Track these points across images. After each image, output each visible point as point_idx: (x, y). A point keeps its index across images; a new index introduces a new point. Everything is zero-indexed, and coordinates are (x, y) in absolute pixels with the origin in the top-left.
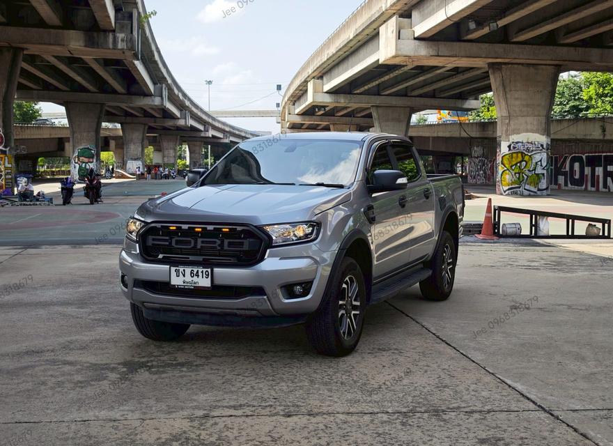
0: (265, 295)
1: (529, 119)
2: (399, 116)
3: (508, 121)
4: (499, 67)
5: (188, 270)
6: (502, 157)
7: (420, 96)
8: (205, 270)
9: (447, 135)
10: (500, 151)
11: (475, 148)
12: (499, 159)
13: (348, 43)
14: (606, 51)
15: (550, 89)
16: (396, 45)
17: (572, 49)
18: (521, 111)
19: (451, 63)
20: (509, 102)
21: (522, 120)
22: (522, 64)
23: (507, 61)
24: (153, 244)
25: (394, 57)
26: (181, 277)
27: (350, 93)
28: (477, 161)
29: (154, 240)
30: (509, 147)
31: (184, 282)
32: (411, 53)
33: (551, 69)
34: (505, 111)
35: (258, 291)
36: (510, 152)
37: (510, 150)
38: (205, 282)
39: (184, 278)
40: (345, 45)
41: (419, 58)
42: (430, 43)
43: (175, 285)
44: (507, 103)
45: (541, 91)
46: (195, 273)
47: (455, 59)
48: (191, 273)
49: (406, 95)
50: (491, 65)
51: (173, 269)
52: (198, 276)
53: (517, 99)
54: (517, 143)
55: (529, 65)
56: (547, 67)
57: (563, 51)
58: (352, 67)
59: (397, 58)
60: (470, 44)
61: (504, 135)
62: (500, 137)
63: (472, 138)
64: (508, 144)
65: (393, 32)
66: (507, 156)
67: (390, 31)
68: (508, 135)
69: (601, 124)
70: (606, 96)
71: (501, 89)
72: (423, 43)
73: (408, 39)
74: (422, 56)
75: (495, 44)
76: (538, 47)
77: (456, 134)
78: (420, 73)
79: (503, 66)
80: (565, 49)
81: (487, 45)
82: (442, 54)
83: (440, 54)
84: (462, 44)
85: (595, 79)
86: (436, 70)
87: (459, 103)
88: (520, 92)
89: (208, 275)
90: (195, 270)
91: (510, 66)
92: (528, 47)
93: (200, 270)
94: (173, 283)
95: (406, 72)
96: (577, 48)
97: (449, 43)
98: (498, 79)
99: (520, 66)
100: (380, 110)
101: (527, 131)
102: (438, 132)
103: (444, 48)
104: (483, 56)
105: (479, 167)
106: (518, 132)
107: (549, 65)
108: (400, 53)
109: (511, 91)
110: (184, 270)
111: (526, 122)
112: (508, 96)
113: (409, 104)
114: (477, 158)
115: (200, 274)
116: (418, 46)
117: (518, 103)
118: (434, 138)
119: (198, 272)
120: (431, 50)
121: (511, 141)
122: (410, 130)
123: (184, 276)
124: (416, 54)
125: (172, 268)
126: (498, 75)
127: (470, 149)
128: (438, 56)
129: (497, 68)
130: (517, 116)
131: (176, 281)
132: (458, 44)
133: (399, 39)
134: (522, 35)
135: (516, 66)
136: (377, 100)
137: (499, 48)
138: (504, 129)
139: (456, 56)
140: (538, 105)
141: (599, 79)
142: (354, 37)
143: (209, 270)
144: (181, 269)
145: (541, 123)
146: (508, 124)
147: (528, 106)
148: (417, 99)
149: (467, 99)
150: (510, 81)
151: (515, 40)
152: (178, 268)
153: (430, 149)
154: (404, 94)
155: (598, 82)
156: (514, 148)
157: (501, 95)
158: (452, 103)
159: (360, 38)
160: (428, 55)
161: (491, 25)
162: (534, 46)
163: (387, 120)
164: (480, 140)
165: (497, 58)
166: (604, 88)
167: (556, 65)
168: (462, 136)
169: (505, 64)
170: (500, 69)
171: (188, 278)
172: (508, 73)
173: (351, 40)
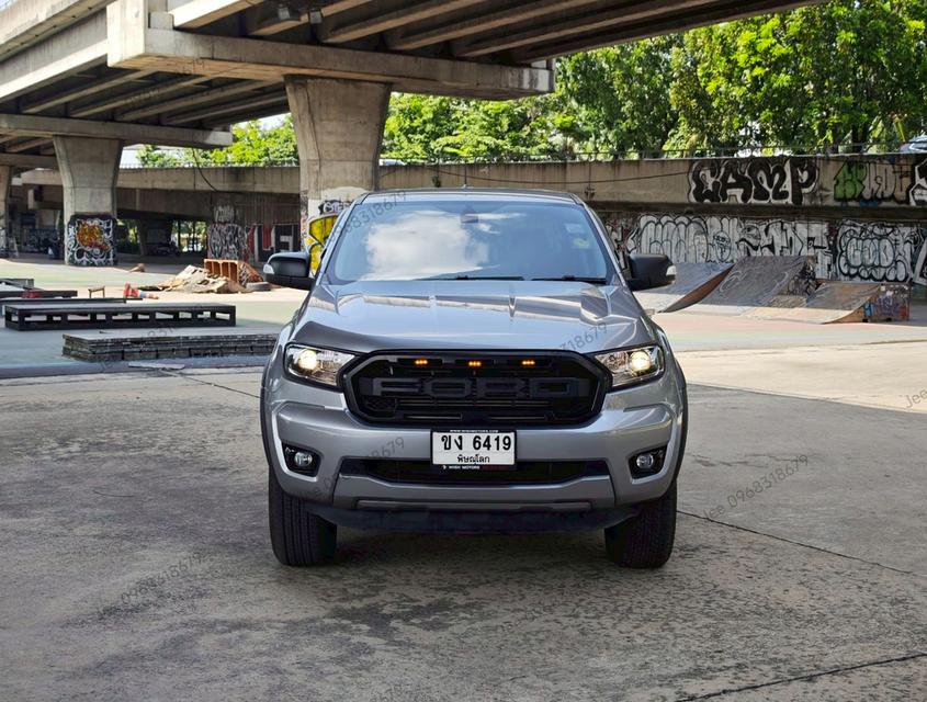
0: (607, 473)
1: (349, 166)
2: (102, 153)
3: (317, 167)
4: (303, 82)
5: (468, 437)
6: (311, 224)
7: (137, 122)
8: (502, 436)
9: (171, 186)
10: (307, 214)
11: (220, 209)
12: (305, 228)
13: (34, 28)
14: (458, 64)
15: (378, 120)
16: (145, 36)
17: (411, 58)
18: (336, 152)
19: (211, 71)
20: (319, 137)
21: (338, 166)
22: (337, 79)
23: (316, 72)
24: (383, 393)
25: (140, 57)
26: (453, 450)
27: (18, 112)
28: (224, 228)
29: (384, 384)
30: (321, 208)
31: (460, 459)
32: (169, 52)
33: (379, 89)
34: (313, 152)
35: (599, 467)
36: (323, 216)
37: (322, 212)
38: (503, 457)
39: (461, 452)
40: (27, 32)
41: (178, 60)
42: (200, 37)
43: (441, 466)
44: (316, 139)
45: (365, 123)
46: (482, 442)
47: (236, 65)
48: (475, 442)
49: (113, 120)
50: (291, 78)
51: (438, 436)
52: (489, 447)
53: (330, 133)
54: (332, 202)
55: (347, 81)
56: (374, 85)
57: (398, 62)
58: (35, 70)
59: (145, 60)
60: (261, 42)
61: (312, 190)
62: (306, 192)
63: (218, 191)
64: (319, 203)
65: (137, 15)
66: (318, 224)
67: (130, 13)
68: (318, 190)
69: (433, 174)
70: (414, 133)
71: (306, 116)
72: (189, 36)
73: (164, 28)
74: (188, 58)
75: (301, 46)
76: (363, 53)
77: (188, 186)
78: (152, 85)
79: (309, 81)
80: (402, 59)
81: (287, 46)
82: (219, 57)
83: (215, 56)
84: (250, 41)
85: (399, 105)
86: (183, 81)
87: (199, 136)
88: (334, 123)
89: (509, 444)
90: (483, 436)
91: (319, 81)
92: (348, 52)
93: (493, 436)
94: (436, 461)
95: (130, 82)
96: (419, 59)
97: (229, 40)
98: (303, 101)
99: (334, 81)
100: (69, 143)
101: (346, 184)
102: (153, 181)
103: (222, 47)
104: (284, 62)
105: (228, 238)
106: (332, 185)
107: (377, 82)
108: (151, 50)
109: (321, 120)
110: (460, 438)
111: (345, 170)
112: (318, 128)
113: (119, 133)
114: (225, 223)
115: (493, 443)
116: (181, 41)
117: (332, 139)
118: (144, 191)
119: (488, 439)
120: (201, 48)
121: (324, 198)
122: (120, 176)
123: (460, 447)
124: (178, 54)
125: (435, 434)
126: (301, 94)
127: (212, 209)
128: (213, 59)
129: (300, 84)
130: (332, 160)
131: (444, 457)
132: (243, 41)
133: (149, 27)
134: (344, 33)
135: (328, 81)
136: (66, 126)
137: (307, 51)
138: (313, 180)
139: (241, 61)
140: (362, 144)
141: (403, 106)
142: (48, 20)
143: (512, 435)
144: (455, 436)
145: (366, 171)
146: (319, 173)
147: (346, 144)
148: (132, 126)
149: (211, 130)
150: (320, 105)
151: (330, 40)
152: (447, 434)
153: (138, 208)
154: (110, 117)
155: (402, 111)
156: (328, 209)
157: (307, 125)
158: (187, 134)
159: (57, 21)
160: (196, 57)
161: (312, 14)
162: (358, 52)
163: (81, 160)
164: (228, 196)
165: (303, 67)
166: (412, 120)
167: (386, 83)
168: (198, 188)
169: (312, 77)
170: (304, 86)
171: (468, 450)
172: (317, 93)
173: (41, 24)
